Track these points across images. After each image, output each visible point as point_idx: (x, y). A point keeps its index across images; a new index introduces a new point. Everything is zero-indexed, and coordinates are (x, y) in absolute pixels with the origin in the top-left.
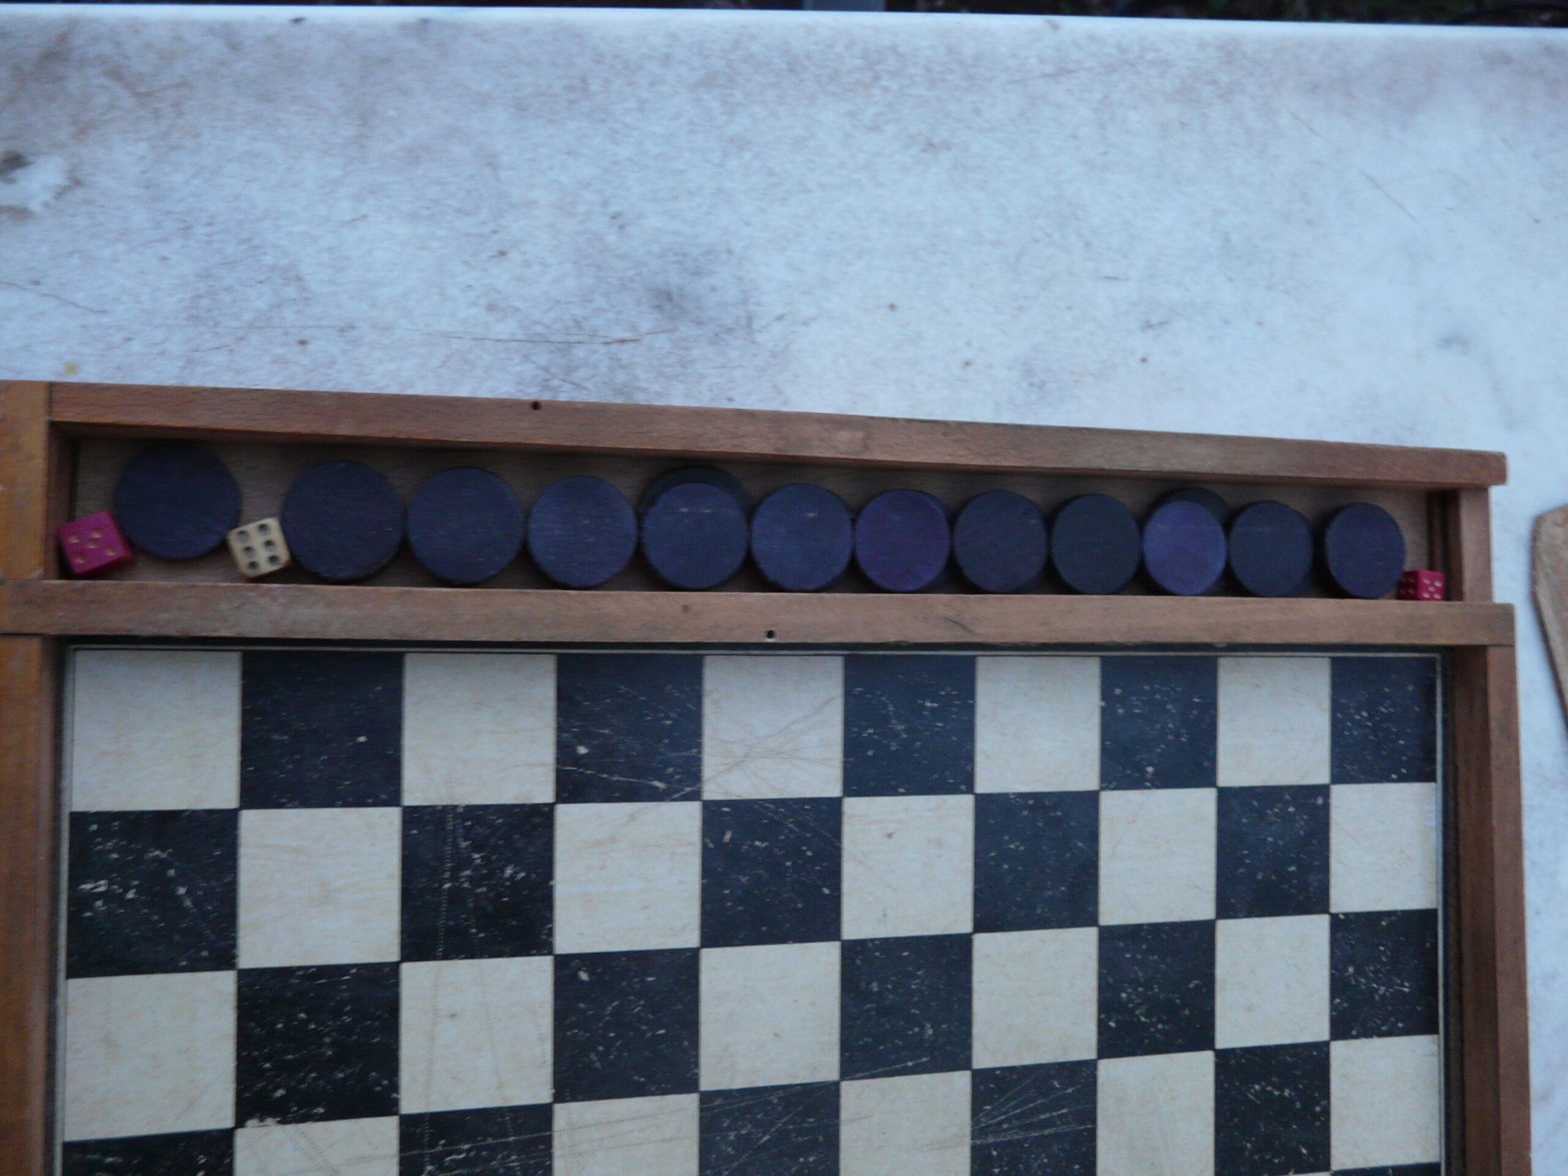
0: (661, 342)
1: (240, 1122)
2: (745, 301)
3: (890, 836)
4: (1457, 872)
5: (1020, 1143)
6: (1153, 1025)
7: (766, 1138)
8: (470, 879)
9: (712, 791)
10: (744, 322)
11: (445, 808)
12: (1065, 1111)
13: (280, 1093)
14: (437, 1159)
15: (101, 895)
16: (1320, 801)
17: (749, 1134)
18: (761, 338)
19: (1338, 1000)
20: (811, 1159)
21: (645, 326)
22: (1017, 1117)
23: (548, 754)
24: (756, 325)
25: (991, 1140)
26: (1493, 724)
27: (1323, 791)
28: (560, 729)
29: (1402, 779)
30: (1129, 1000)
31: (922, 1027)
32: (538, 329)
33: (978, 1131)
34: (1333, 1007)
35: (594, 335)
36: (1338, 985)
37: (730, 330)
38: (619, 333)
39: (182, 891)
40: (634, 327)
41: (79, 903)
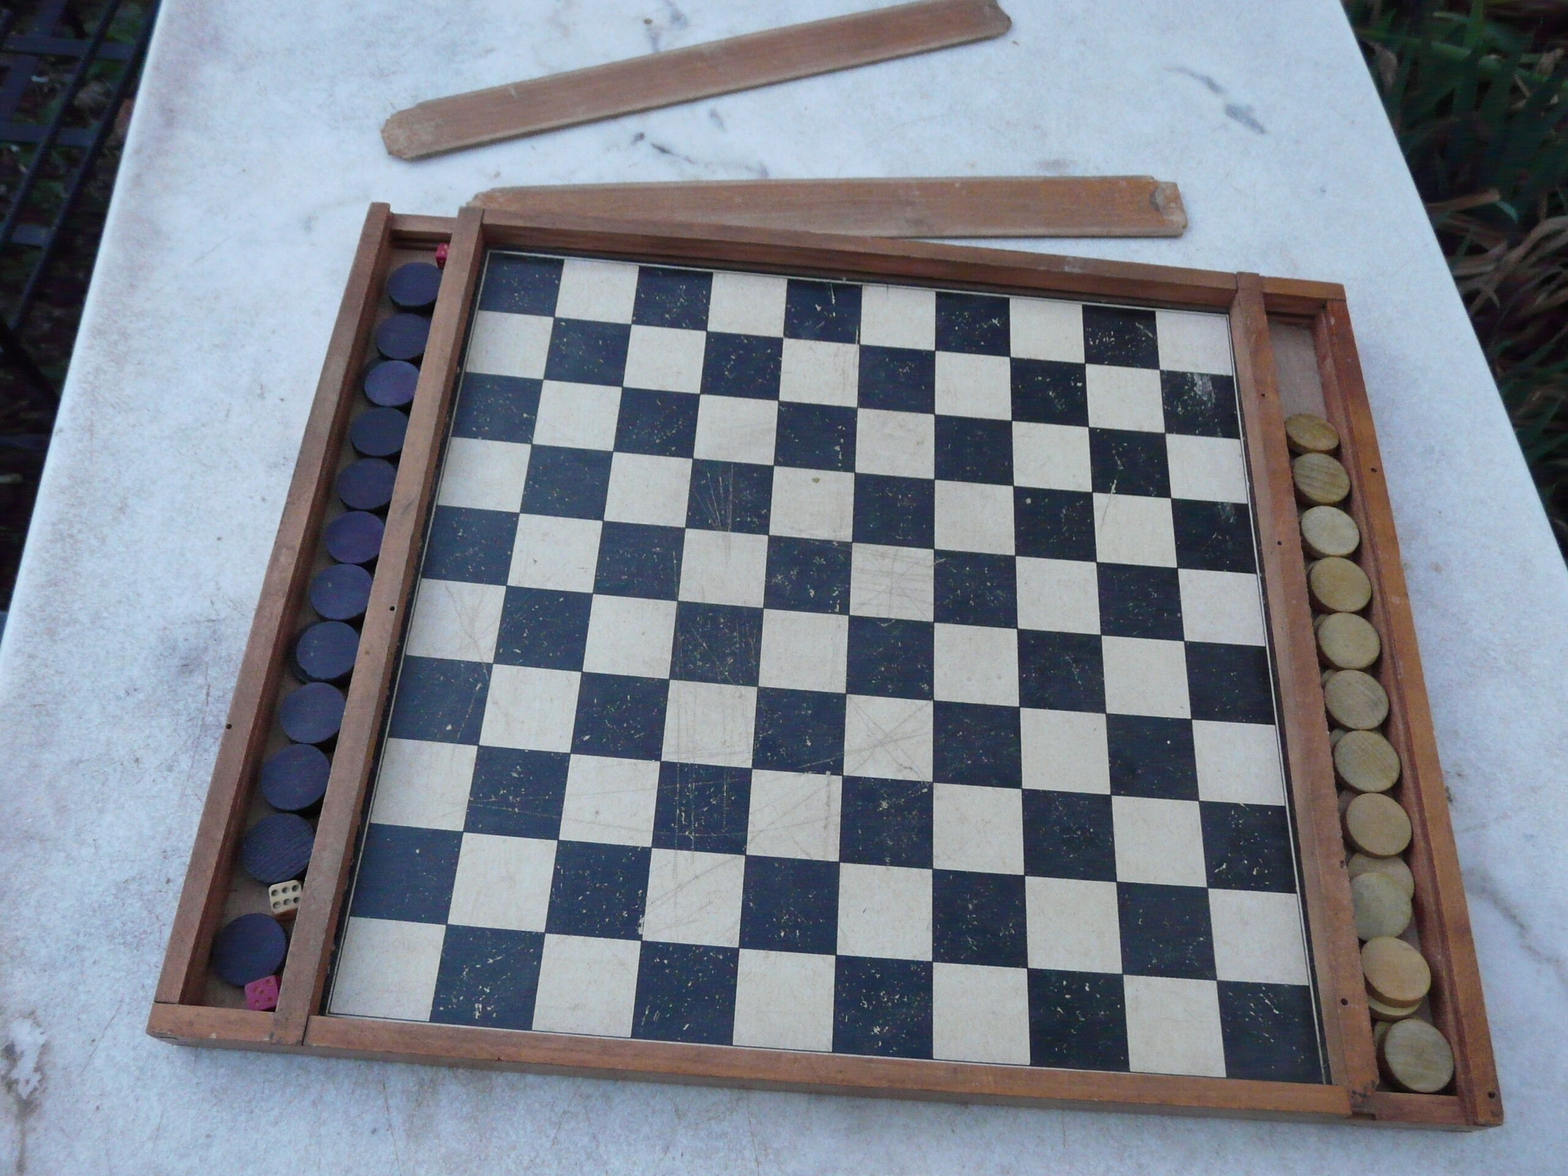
0: (213, 672)
1: (639, 937)
2: (198, 622)
3: (535, 561)
4: (619, 253)
5: (734, 504)
6: (678, 427)
7: (704, 644)
8: (515, 797)
9: (489, 658)
10: (211, 624)
11: (469, 807)
12: (720, 479)
13: (625, 914)
14: (683, 828)
15: (484, 1008)
16: (563, 324)
17: (700, 653)
18: (223, 615)
19: (684, 325)
20: (722, 621)
21: (201, 680)
22: (719, 504)
23: (448, 747)
24: (214, 617)
25: (730, 521)
26: (528, 225)
27: (557, 322)
28: (433, 739)
29: (559, 278)
30: (661, 438)
31: (655, 553)
32: (190, 741)
33: (724, 527)
34: (687, 328)
35: (200, 711)
36: (675, 324)
37: (214, 632)
38: (202, 696)
39: (491, 961)
40: (201, 687)
41: (486, 1020)
